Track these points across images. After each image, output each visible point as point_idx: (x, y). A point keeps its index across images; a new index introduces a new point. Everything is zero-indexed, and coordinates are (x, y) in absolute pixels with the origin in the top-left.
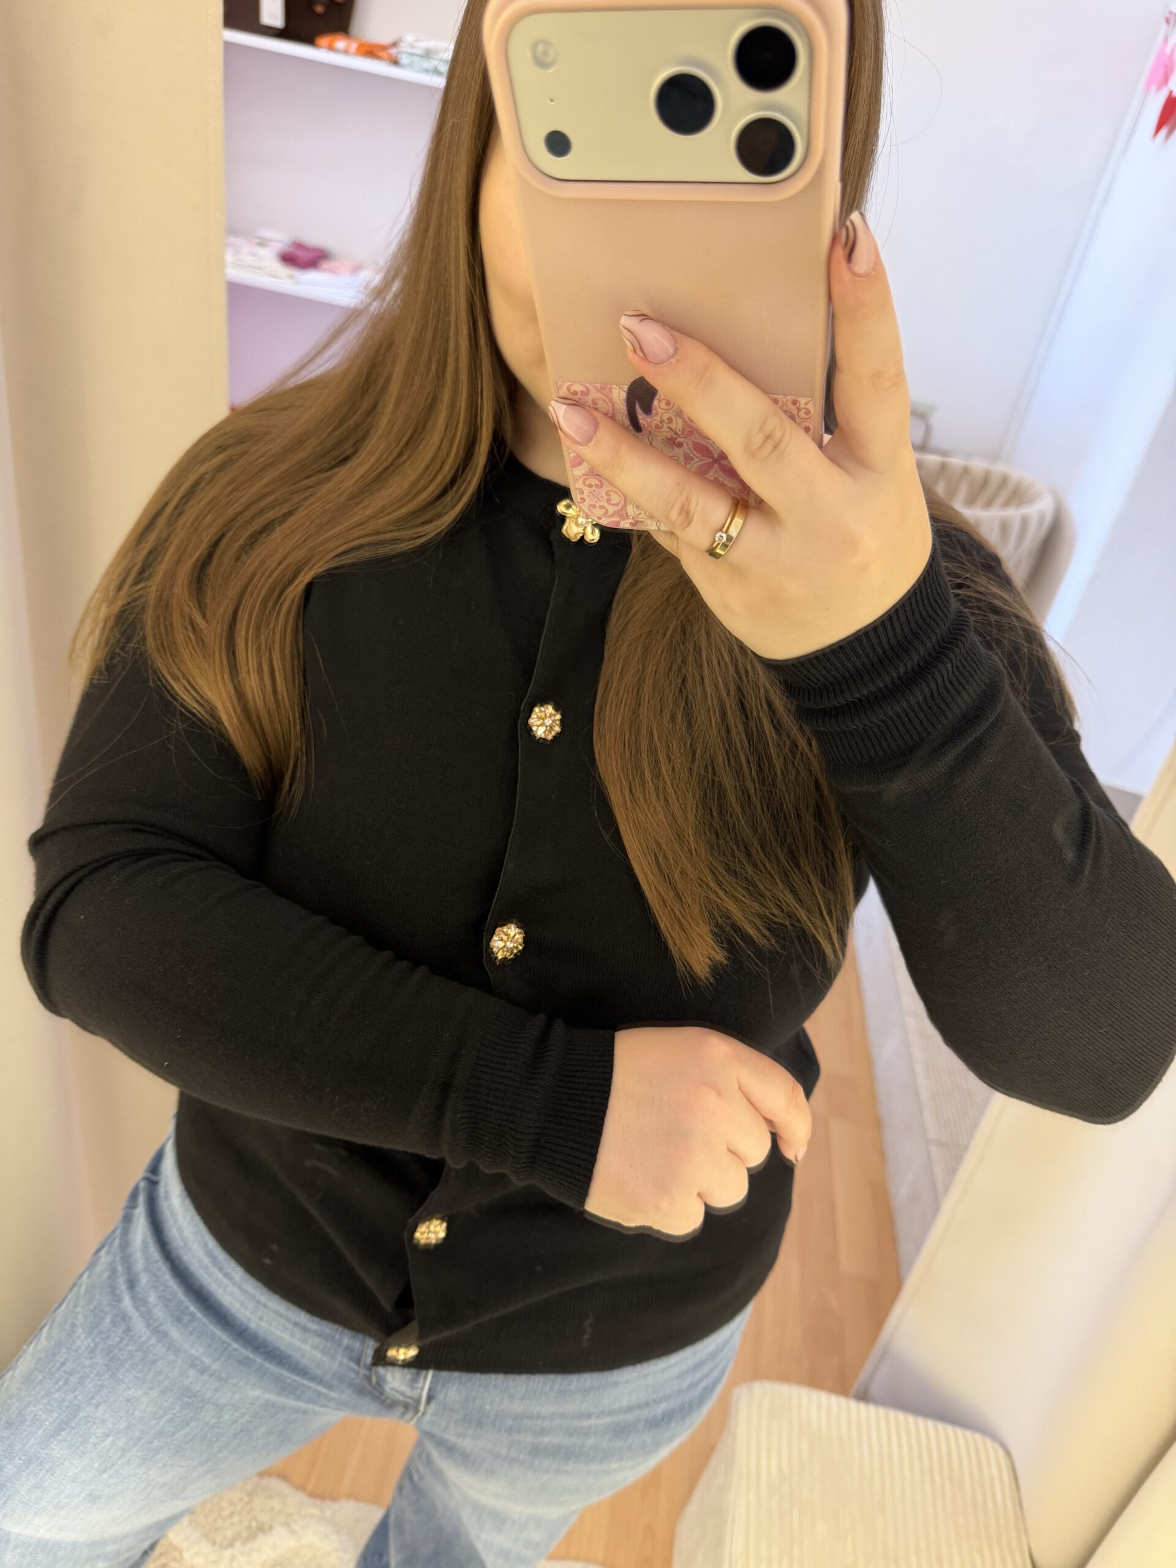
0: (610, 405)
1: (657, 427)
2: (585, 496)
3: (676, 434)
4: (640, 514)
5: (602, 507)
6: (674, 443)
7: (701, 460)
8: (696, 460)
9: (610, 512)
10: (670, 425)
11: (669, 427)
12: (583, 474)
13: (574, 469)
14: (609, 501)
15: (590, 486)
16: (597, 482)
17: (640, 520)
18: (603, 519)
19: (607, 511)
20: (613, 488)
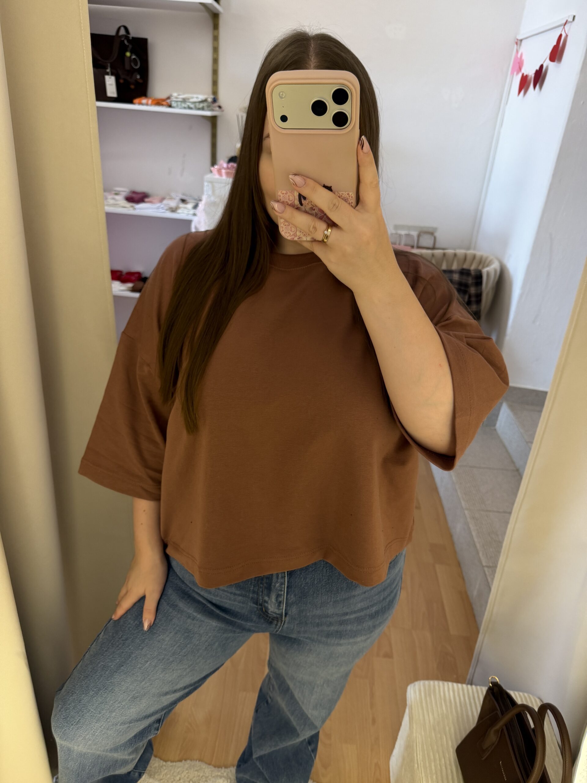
0: (293, 197)
1: (307, 204)
2: (284, 229)
3: (313, 206)
4: (301, 234)
5: (289, 233)
6: (312, 209)
7: (321, 214)
8: (319, 214)
9: (291, 234)
10: (312, 204)
11: (311, 204)
12: (284, 222)
13: (281, 220)
14: (291, 230)
15: (286, 225)
16: (288, 224)
17: (301, 237)
18: (289, 237)
19: (290, 234)
20: (293, 226)
